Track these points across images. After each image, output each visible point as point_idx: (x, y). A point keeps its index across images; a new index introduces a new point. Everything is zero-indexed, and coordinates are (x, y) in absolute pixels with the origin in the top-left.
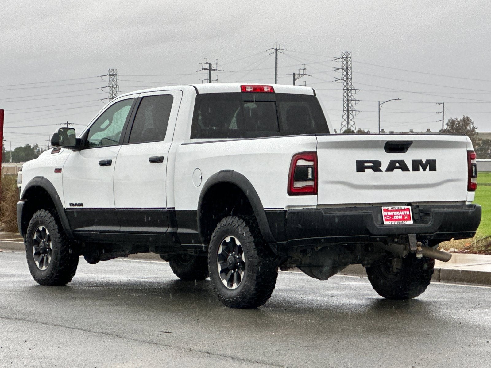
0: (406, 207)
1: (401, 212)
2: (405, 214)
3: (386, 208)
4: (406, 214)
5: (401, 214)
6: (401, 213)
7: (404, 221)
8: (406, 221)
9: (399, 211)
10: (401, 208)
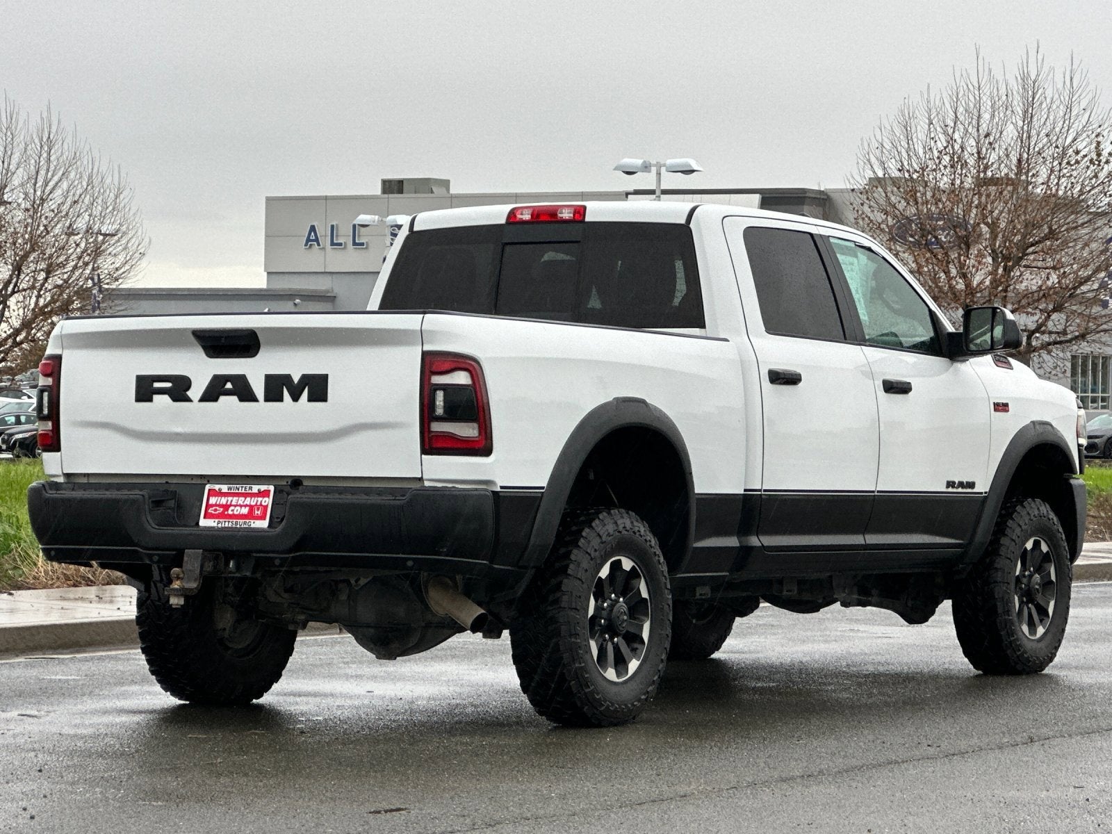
0: (263, 488)
1: (248, 499)
2: (256, 505)
3: (217, 487)
4: (259, 503)
5: (248, 503)
6: (248, 501)
7: (248, 521)
8: (252, 521)
9: (245, 495)
10: (251, 488)
